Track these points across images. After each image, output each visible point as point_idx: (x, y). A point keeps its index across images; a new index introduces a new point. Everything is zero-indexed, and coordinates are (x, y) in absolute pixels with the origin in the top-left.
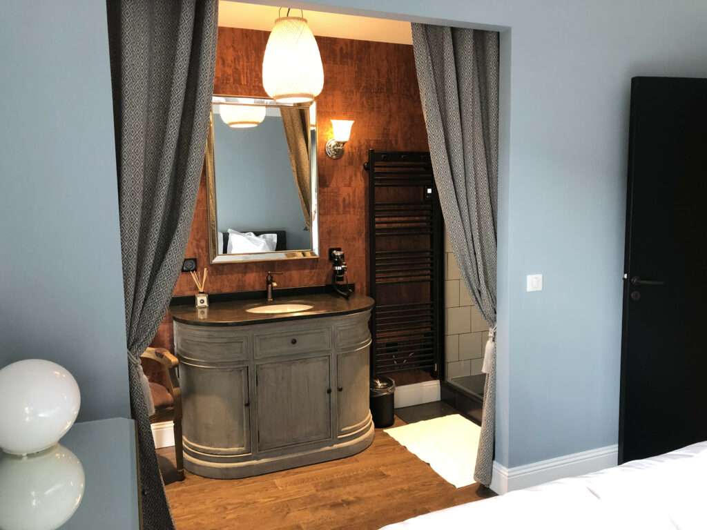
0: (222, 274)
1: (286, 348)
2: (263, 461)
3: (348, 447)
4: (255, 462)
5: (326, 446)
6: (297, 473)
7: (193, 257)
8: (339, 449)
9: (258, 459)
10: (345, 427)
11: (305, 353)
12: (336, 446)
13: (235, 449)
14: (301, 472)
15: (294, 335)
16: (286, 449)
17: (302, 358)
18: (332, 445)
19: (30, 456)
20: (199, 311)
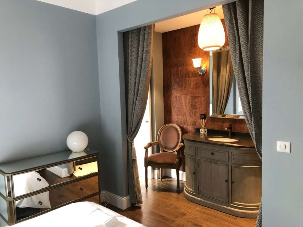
0: (214, 122)
1: (210, 156)
2: (199, 199)
3: (235, 211)
4: (196, 198)
5: (226, 206)
6: (209, 210)
7: (204, 114)
8: (230, 210)
9: (198, 197)
10: (235, 201)
11: (217, 160)
12: (229, 208)
13: (191, 190)
14: (211, 211)
15: (213, 151)
16: (208, 198)
17: (216, 162)
18: (228, 207)
19: (74, 152)
20: (201, 135)
